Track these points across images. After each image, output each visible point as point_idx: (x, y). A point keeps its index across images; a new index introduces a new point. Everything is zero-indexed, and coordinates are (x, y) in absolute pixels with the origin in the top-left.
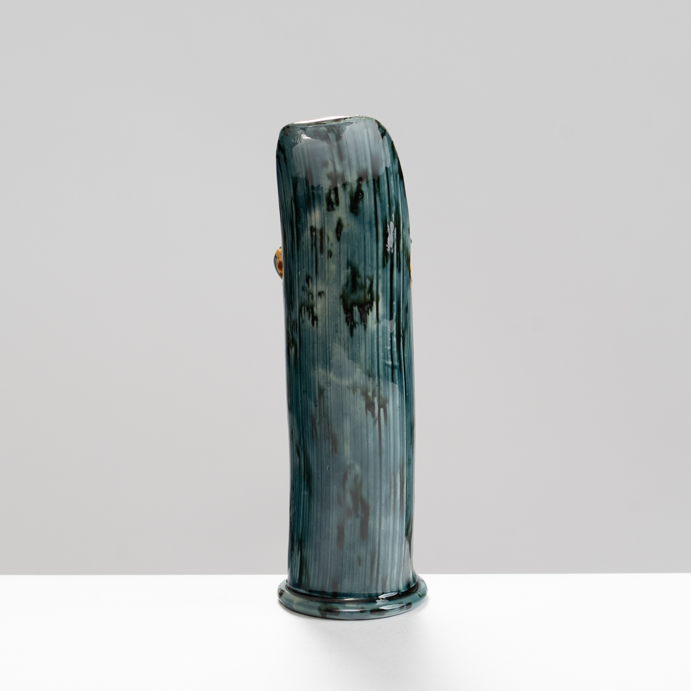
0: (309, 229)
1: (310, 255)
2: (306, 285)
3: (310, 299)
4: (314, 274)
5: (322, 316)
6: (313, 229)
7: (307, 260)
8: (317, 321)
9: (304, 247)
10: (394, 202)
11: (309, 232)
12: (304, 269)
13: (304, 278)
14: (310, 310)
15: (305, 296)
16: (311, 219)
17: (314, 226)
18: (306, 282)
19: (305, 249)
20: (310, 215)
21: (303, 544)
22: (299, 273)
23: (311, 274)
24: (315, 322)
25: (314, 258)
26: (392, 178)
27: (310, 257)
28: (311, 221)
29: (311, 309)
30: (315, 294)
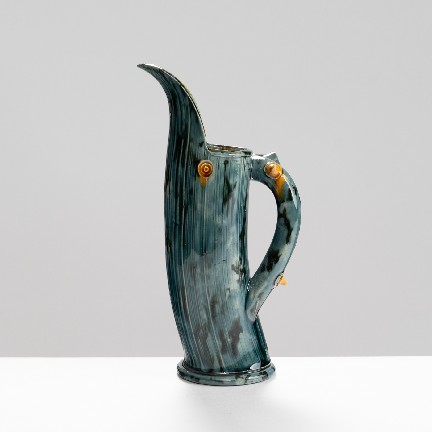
10: (184, 123)
26: (183, 108)
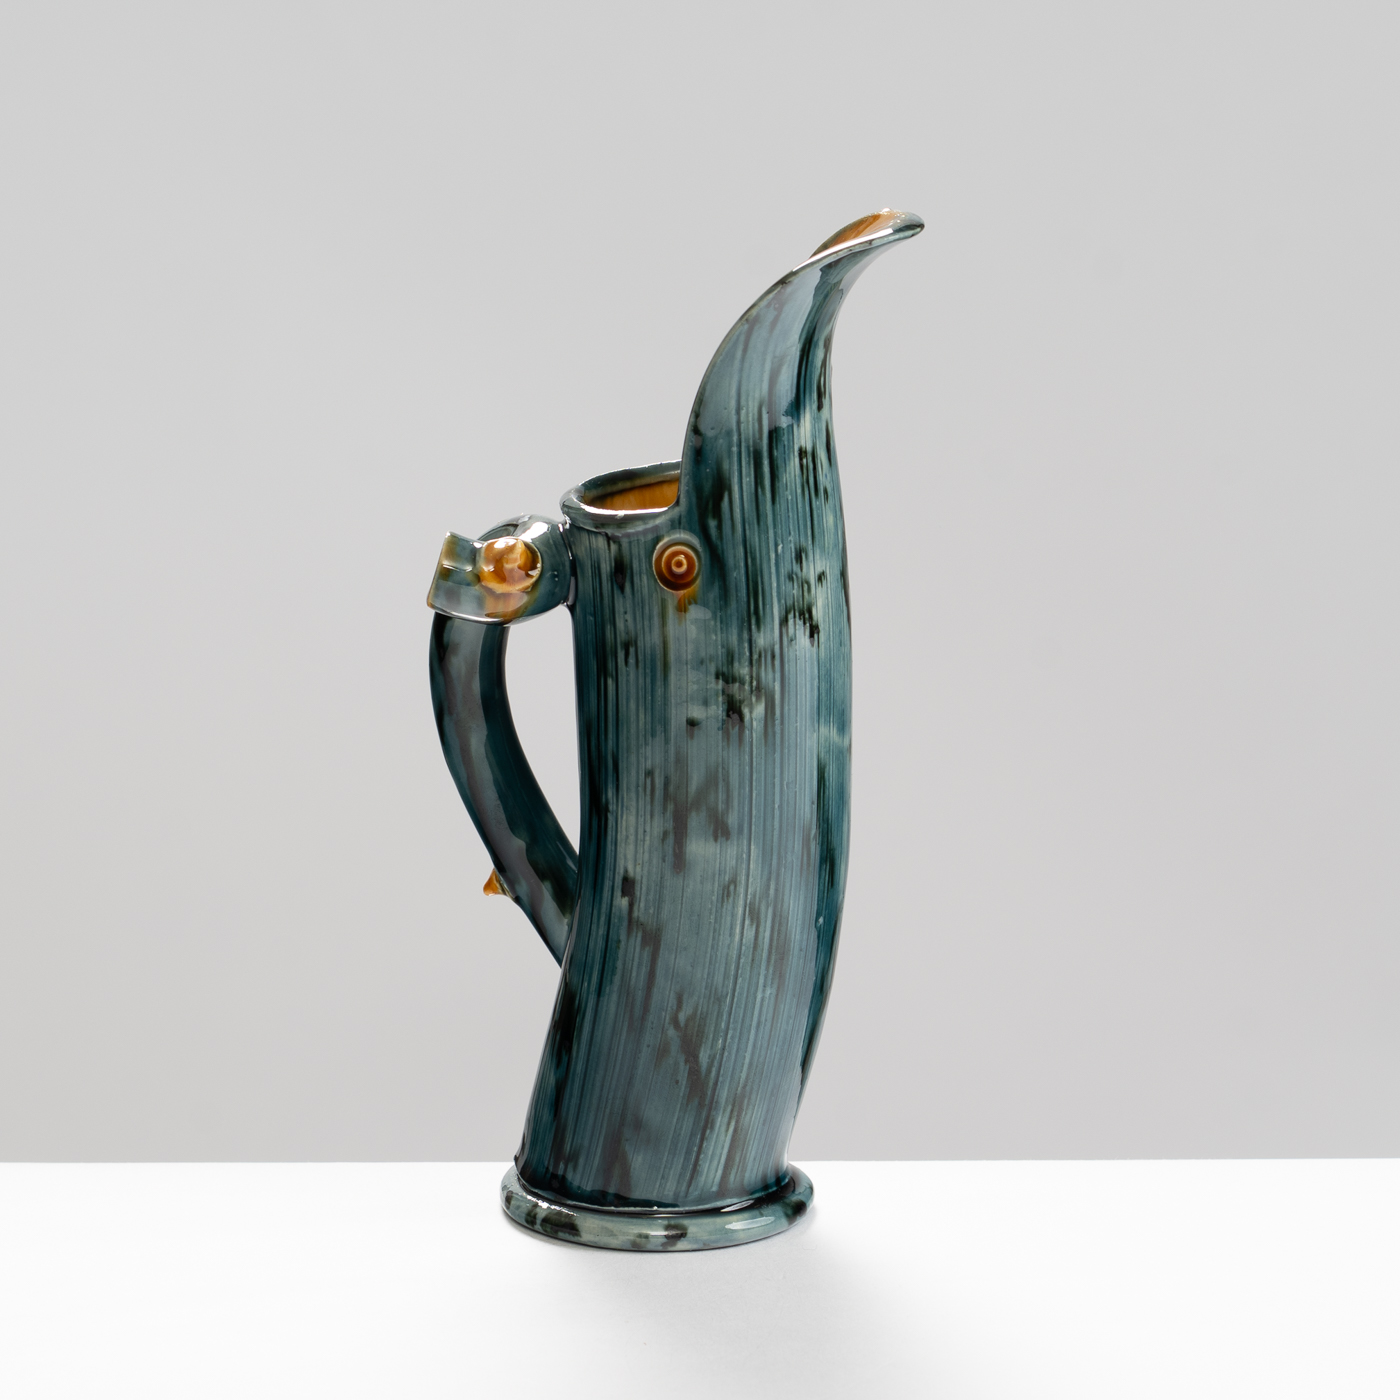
0: (796, 454)
1: (800, 505)
2: (796, 568)
3: (806, 594)
4: (810, 542)
5: (824, 621)
6: (802, 453)
7: (796, 517)
8: (818, 633)
9: (788, 492)
11: (797, 460)
12: (791, 538)
13: (790, 555)
14: (807, 616)
15: (795, 592)
16: (799, 434)
17: (804, 446)
18: (797, 562)
19: (790, 498)
20: (798, 426)
21: (746, 1101)
22: (780, 548)
23: (803, 544)
24: (816, 636)
25: (808, 509)
27: (800, 510)
28: (799, 438)
29: (806, 614)
30: (813, 581)
